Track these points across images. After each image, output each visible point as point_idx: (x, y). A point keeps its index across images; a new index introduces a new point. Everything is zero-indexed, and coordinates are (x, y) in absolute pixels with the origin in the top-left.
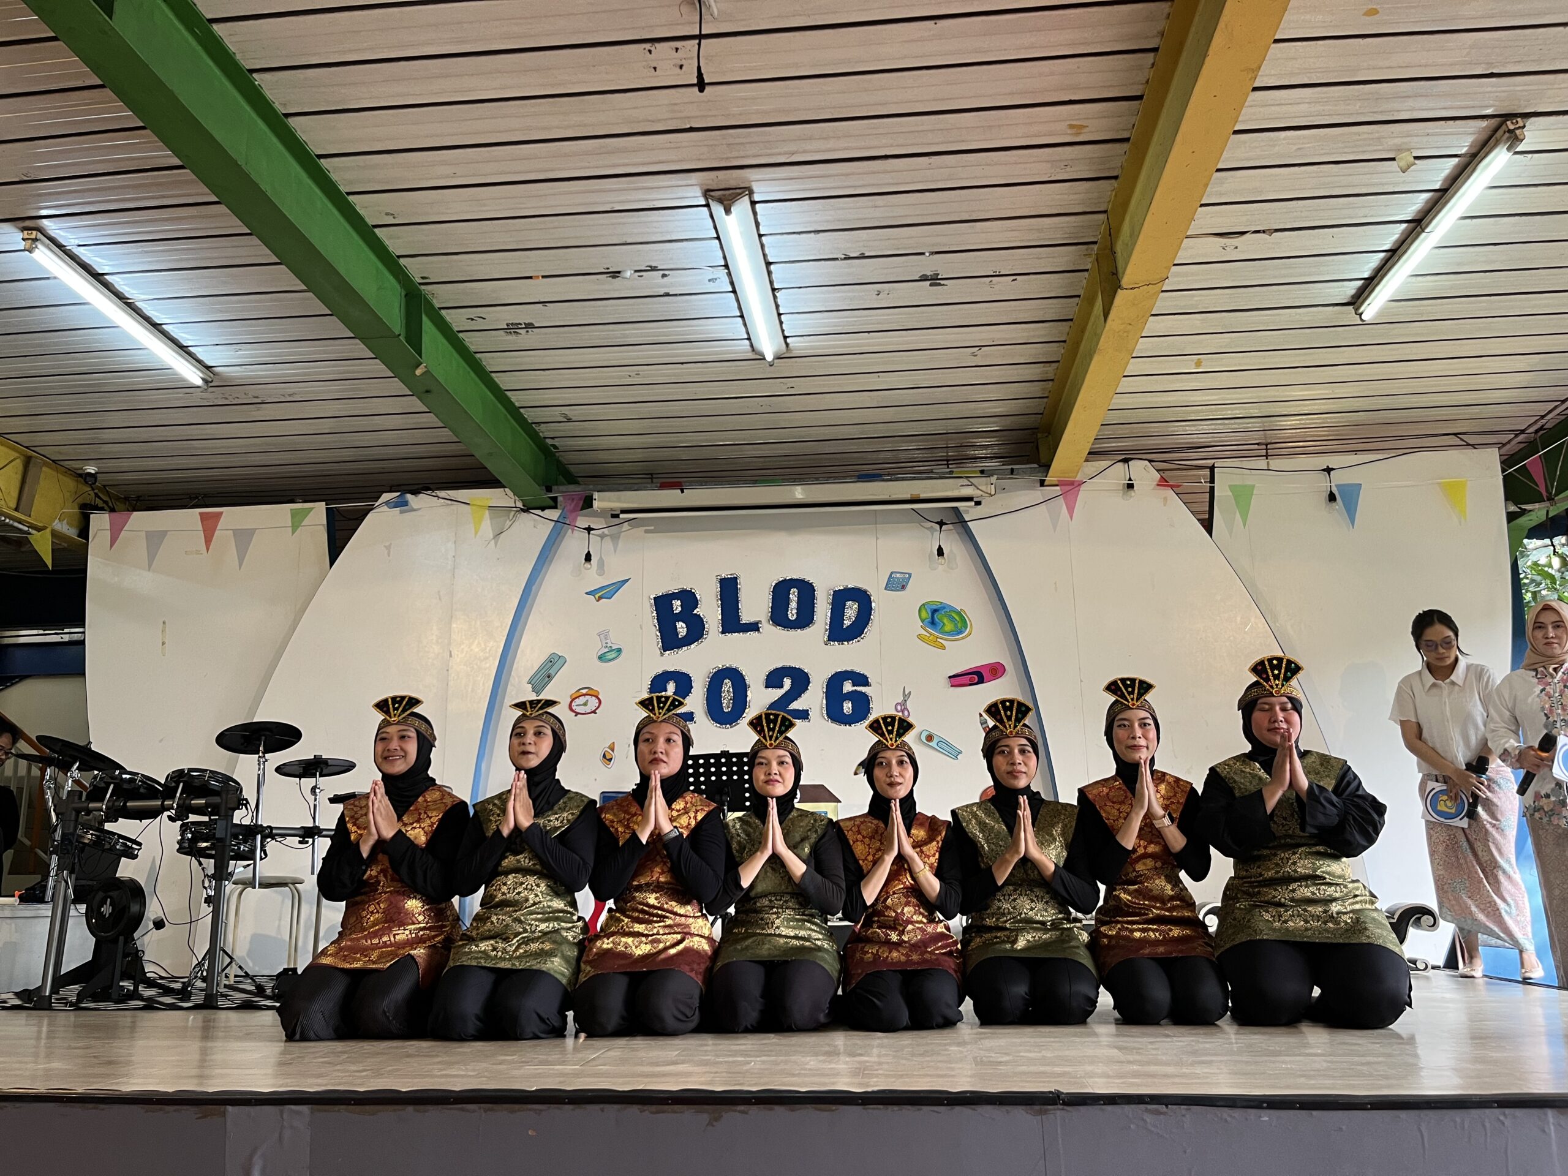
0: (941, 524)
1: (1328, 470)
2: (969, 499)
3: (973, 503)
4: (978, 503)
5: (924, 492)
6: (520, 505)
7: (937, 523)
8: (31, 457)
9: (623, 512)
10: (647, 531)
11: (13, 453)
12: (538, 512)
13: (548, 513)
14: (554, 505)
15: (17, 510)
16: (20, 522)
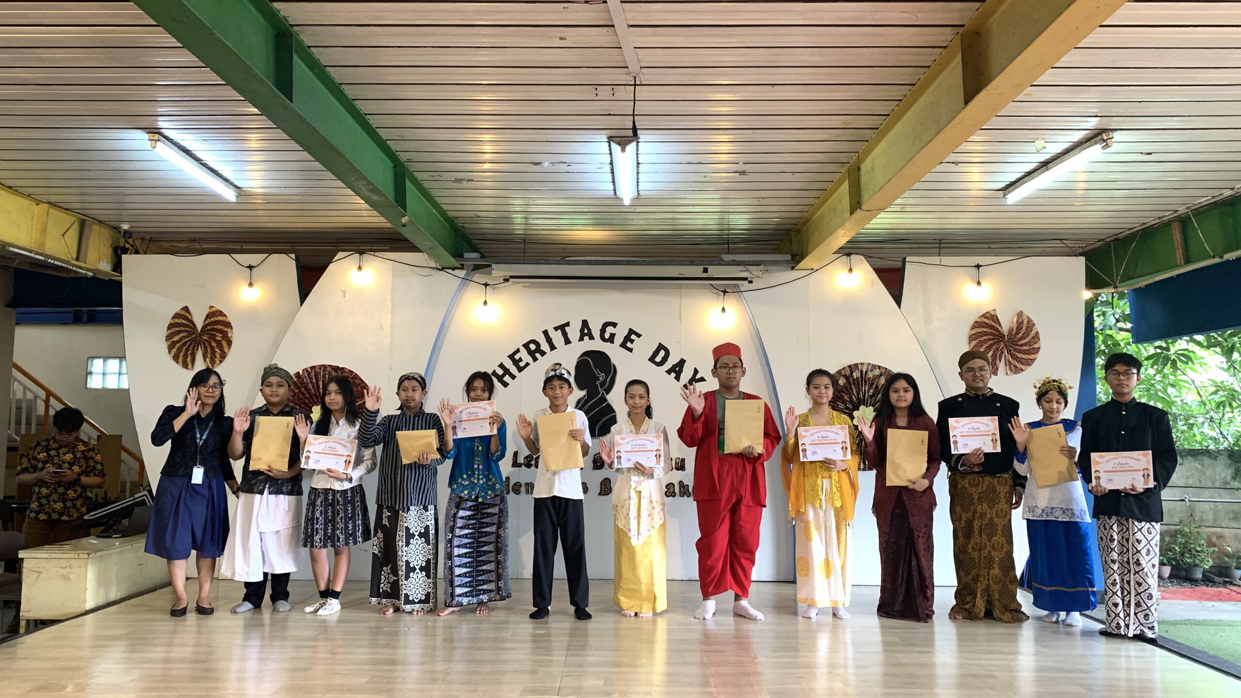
0: (725, 292)
1: (978, 266)
2: (745, 279)
3: (747, 282)
4: (751, 282)
6: (437, 266)
7: (722, 291)
8: (84, 220)
9: (512, 277)
10: (524, 287)
11: (73, 219)
12: (450, 271)
13: (456, 272)
14: (462, 267)
15: (77, 259)
16: (81, 268)
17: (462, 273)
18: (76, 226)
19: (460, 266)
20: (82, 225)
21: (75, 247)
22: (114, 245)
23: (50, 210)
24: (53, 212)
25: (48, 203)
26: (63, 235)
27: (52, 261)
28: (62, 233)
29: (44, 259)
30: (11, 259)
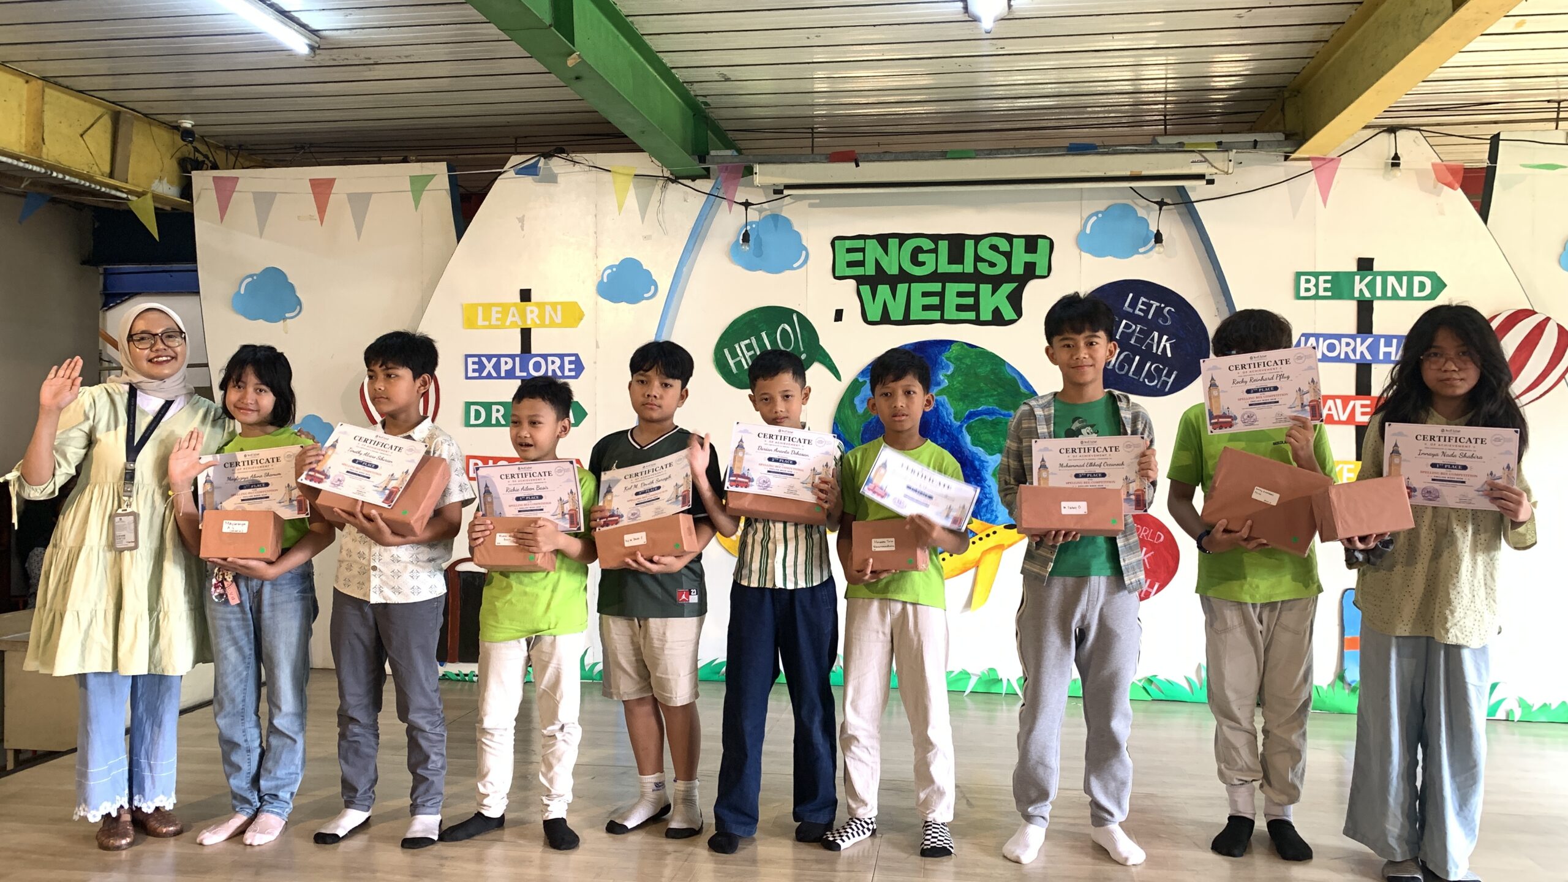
0: (1161, 204)
2: (1200, 177)
3: (1205, 182)
4: (1211, 182)
5: (1148, 169)
6: (667, 174)
7: (1157, 203)
8: (119, 112)
9: (788, 187)
10: (811, 206)
11: (99, 111)
12: (688, 182)
13: (700, 184)
14: (706, 175)
15: (111, 175)
16: (117, 189)
17: (706, 185)
18: (106, 122)
19: (705, 173)
20: (116, 119)
21: (108, 157)
22: (178, 155)
23: (47, 90)
24: (51, 93)
25: (44, 79)
26: (82, 136)
27: (60, 176)
28: (81, 132)
29: (43, 171)
30: (15, 177)
